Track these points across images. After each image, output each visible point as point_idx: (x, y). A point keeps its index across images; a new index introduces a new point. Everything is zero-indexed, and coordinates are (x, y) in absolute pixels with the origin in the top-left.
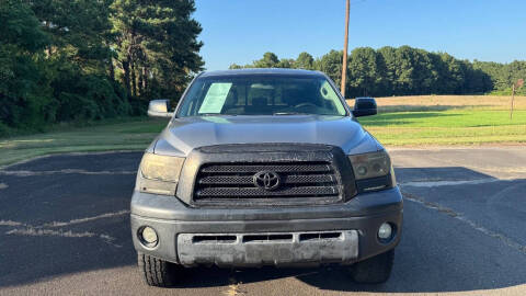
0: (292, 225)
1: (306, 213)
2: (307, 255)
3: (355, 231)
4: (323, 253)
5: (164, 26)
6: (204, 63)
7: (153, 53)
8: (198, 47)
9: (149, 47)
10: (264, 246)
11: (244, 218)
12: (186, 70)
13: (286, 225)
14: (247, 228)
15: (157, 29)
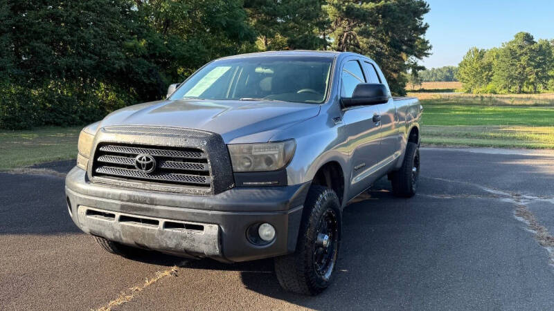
0: (158, 211)
1: (170, 201)
2: (171, 244)
3: (216, 226)
4: (185, 244)
5: (378, 10)
6: (430, 47)
7: (365, 40)
8: (423, 30)
9: (360, 33)
10: (134, 228)
11: (120, 198)
12: (404, 56)
13: (153, 210)
14: (123, 208)
15: (371, 14)
